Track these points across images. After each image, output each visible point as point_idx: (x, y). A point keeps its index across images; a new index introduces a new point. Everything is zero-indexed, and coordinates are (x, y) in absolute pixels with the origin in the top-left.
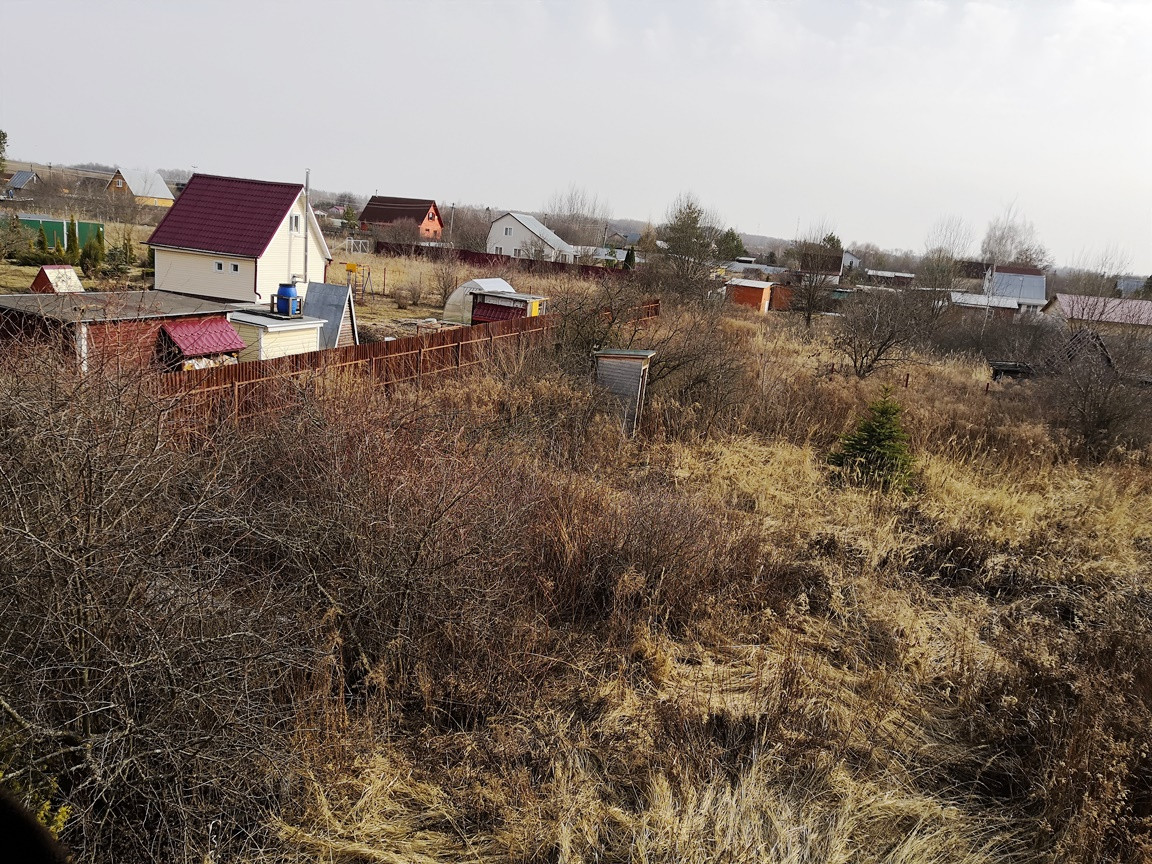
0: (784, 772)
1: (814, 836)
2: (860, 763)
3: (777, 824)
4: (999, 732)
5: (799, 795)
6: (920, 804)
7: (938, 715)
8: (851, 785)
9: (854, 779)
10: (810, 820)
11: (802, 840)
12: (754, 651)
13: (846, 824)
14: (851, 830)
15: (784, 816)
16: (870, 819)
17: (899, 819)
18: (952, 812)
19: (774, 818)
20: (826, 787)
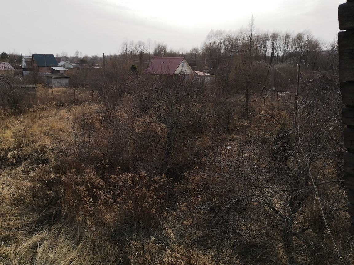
2: (7, 240)
17: (31, 247)
18: (44, 234)
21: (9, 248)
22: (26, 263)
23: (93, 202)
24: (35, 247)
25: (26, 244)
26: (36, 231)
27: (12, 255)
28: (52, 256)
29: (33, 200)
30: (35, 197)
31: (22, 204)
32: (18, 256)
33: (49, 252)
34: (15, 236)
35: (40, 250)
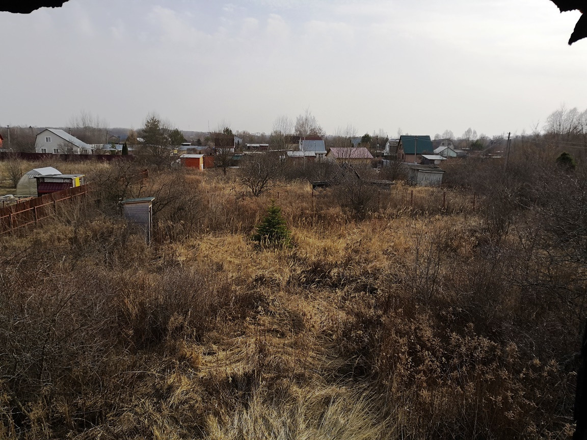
0: (269, 395)
1: (289, 421)
2: (300, 379)
3: (271, 421)
4: (354, 348)
5: (277, 403)
6: (331, 390)
7: (327, 348)
8: (299, 391)
9: (300, 388)
10: (285, 413)
11: (284, 424)
12: (240, 340)
13: (302, 410)
14: (304, 411)
15: (274, 416)
16: (311, 404)
17: (323, 400)
18: (343, 389)
19: (269, 418)
20: (289, 395)
22: (312, 418)
23: (411, 365)
24: (327, 401)
28: (342, 421)
32: (306, 404)
34: (310, 378)
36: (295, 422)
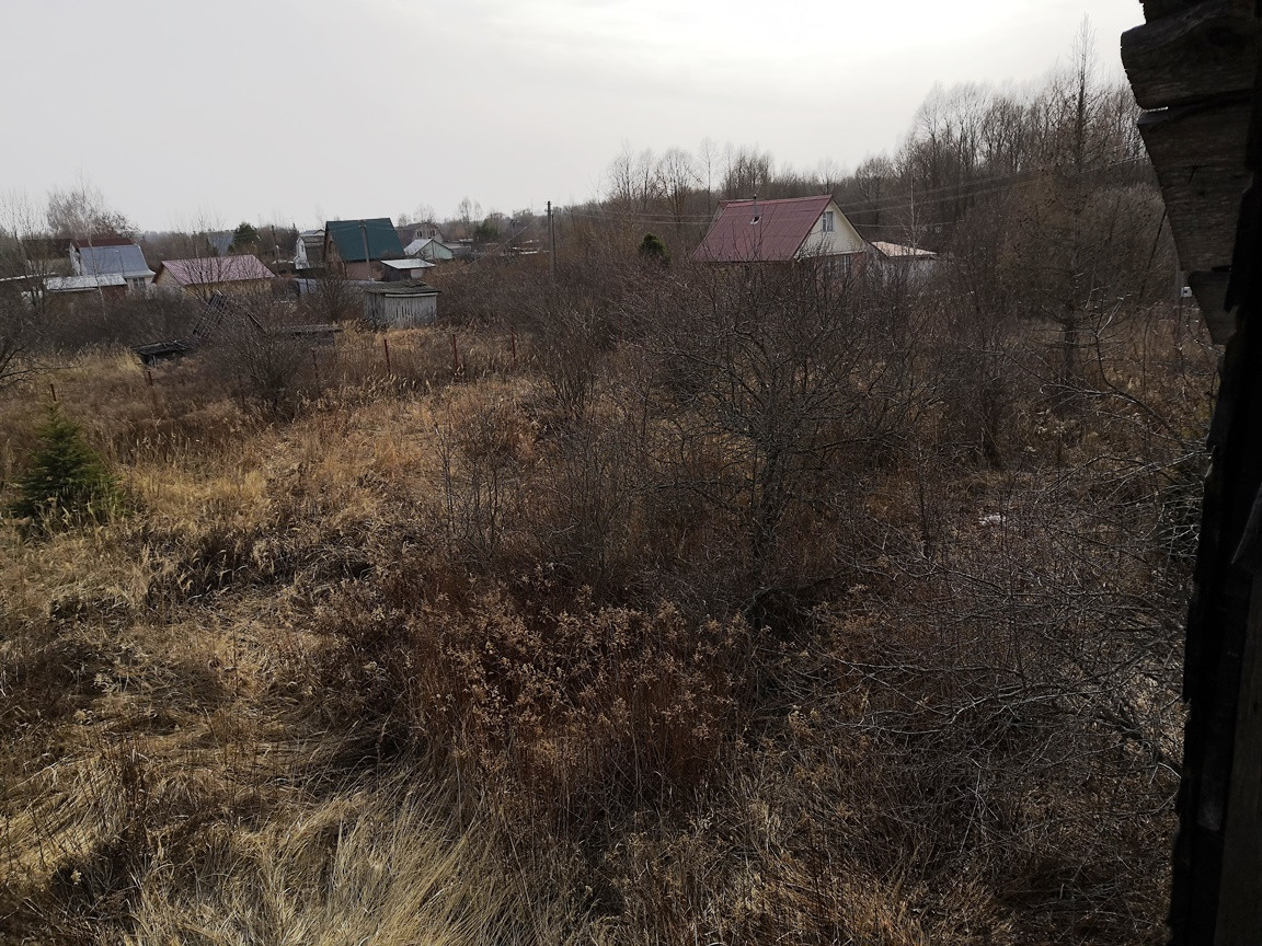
0: (180, 875)
2: (249, 812)
4: (357, 703)
5: (209, 888)
8: (256, 837)
9: (258, 831)
10: (235, 901)
14: (283, 879)
16: (294, 856)
21: (258, 835)
22: (304, 886)
23: (499, 702)
24: (329, 837)
25: (304, 826)
26: (333, 787)
27: (267, 859)
28: (378, 867)
29: (326, 693)
30: (330, 682)
31: (294, 703)
32: (283, 860)
33: (371, 856)
34: (273, 801)
35: (345, 849)
36: (265, 910)
